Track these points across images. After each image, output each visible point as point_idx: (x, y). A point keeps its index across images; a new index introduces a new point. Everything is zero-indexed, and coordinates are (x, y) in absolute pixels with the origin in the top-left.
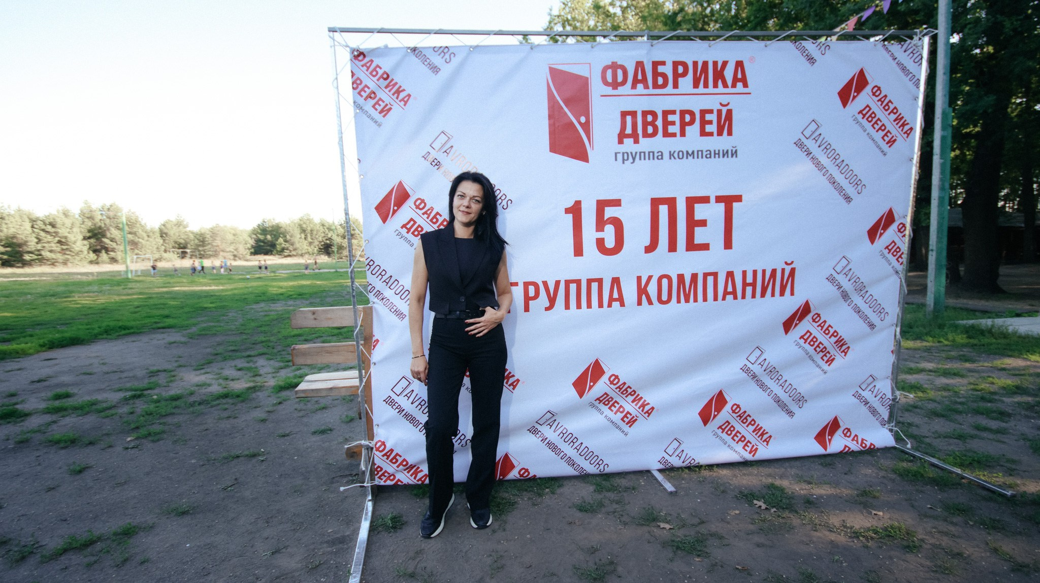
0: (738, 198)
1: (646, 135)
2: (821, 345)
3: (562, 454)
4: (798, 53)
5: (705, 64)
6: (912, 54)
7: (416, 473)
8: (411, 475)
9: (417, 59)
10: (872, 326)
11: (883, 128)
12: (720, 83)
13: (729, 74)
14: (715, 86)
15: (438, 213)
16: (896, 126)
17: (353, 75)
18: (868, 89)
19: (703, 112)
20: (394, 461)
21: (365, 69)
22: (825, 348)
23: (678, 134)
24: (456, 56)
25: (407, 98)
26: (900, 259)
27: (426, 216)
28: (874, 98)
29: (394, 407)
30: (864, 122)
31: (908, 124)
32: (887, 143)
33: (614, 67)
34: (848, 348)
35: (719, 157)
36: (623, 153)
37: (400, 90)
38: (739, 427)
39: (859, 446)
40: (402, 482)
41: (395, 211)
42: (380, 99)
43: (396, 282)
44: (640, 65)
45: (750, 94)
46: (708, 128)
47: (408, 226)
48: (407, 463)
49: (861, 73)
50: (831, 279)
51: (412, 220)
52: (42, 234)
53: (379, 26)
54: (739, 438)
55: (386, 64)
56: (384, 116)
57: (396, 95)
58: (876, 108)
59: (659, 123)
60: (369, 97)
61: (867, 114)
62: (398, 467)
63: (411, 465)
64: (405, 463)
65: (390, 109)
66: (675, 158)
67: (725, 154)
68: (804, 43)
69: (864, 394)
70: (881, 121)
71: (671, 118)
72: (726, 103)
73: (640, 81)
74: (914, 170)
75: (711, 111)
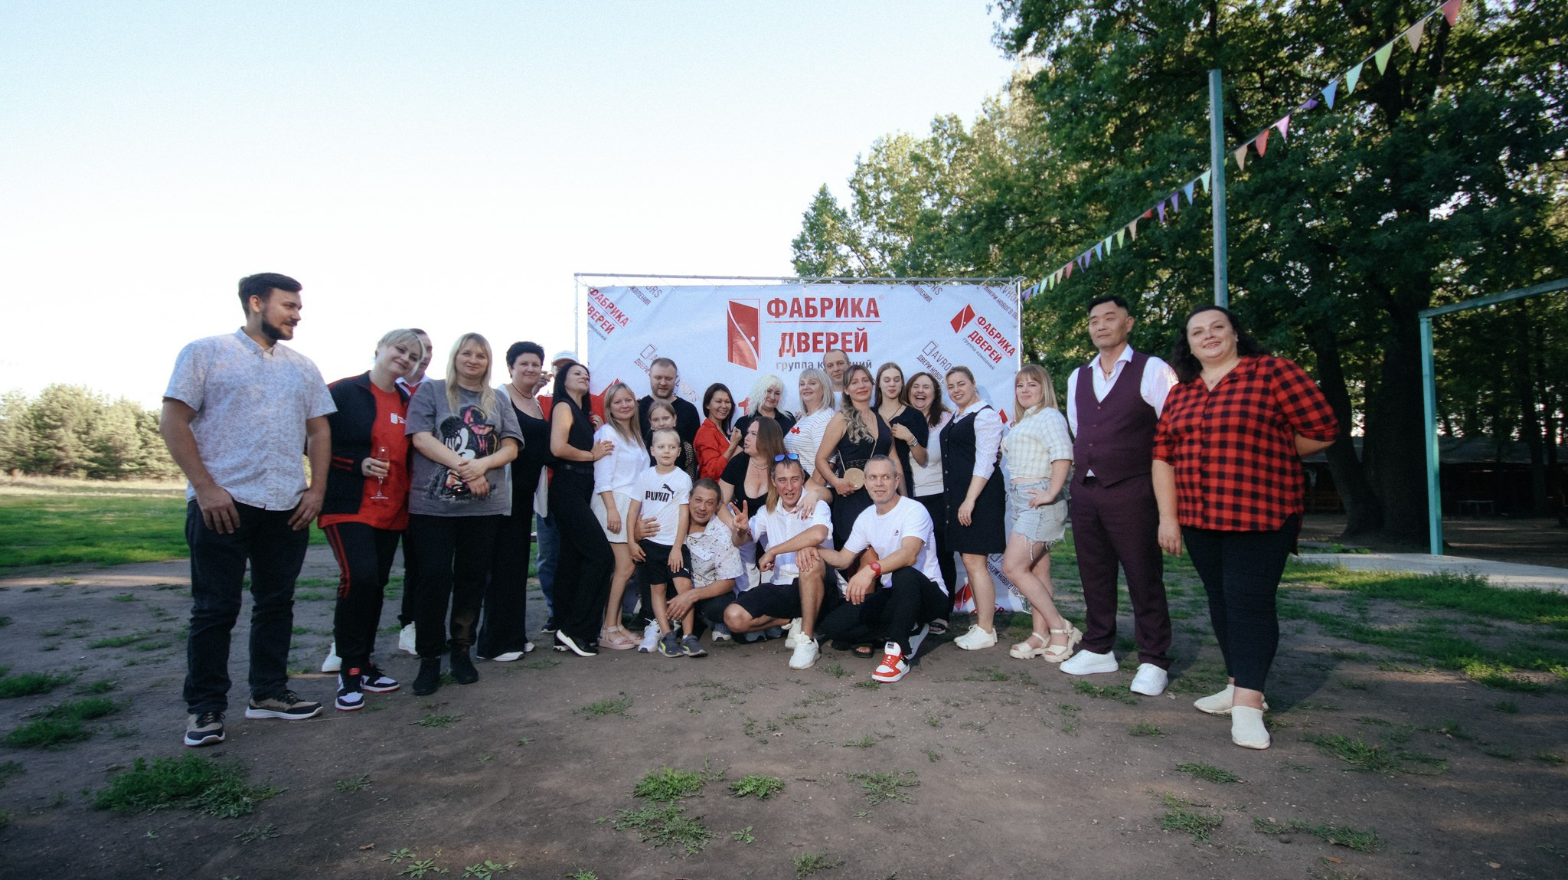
1: (800, 350)
4: (916, 293)
5: (845, 300)
6: (1008, 295)
9: (634, 294)
11: (990, 348)
12: (857, 313)
13: (864, 307)
14: (853, 315)
16: (1000, 347)
17: (589, 305)
18: (975, 320)
19: (844, 335)
21: (597, 300)
24: (663, 293)
25: (626, 320)
28: (980, 325)
30: (974, 343)
31: (1010, 345)
32: (994, 359)
33: (777, 301)
36: (783, 363)
37: (621, 315)
42: (607, 321)
44: (796, 300)
45: (881, 321)
49: (969, 307)
52: (151, 435)
55: (612, 298)
56: (609, 333)
57: (618, 318)
58: (983, 333)
59: (810, 342)
60: (599, 319)
61: (974, 337)
65: (613, 328)
68: (922, 286)
70: (988, 343)
71: (819, 338)
72: (862, 328)
73: (796, 312)
75: (850, 334)
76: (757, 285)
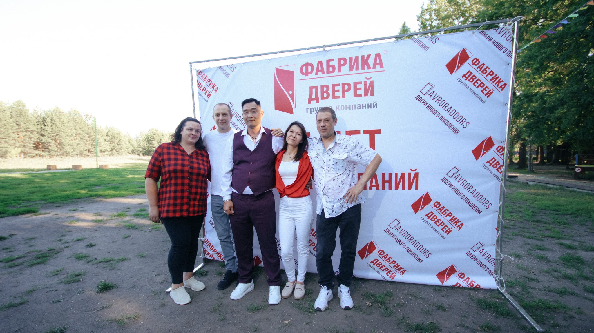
0: (378, 131)
1: (323, 98)
2: (439, 221)
4: (416, 45)
5: (357, 58)
6: (505, 35)
9: (221, 71)
10: (479, 211)
11: (482, 85)
12: (366, 67)
13: (371, 62)
14: (363, 68)
16: (492, 83)
17: (198, 81)
18: (469, 61)
19: (355, 84)
20: (212, 249)
21: (202, 78)
22: (442, 222)
23: (341, 97)
24: (236, 68)
25: (217, 89)
26: (499, 170)
30: (467, 82)
31: (503, 81)
32: (486, 95)
33: (307, 65)
34: (462, 224)
35: (365, 108)
36: (311, 108)
37: (214, 86)
38: (384, 263)
39: (468, 285)
40: (215, 259)
42: (207, 90)
44: (320, 62)
45: (385, 71)
46: (359, 92)
49: (464, 52)
50: (445, 181)
53: (207, 60)
54: (384, 268)
55: (209, 75)
56: (209, 98)
57: (213, 88)
58: (475, 72)
59: (330, 91)
60: (203, 90)
61: (468, 76)
62: (213, 251)
63: (218, 252)
64: (215, 251)
65: (211, 94)
66: (339, 110)
67: (369, 106)
68: (419, 39)
69: (474, 253)
70: (480, 81)
71: (337, 88)
72: (369, 78)
73: (320, 71)
74: (509, 111)
75: (360, 83)
76: (294, 55)
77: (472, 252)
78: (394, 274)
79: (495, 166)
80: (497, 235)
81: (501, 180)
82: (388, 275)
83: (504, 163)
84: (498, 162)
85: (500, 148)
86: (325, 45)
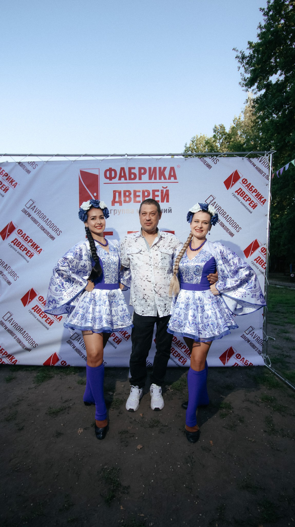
1: (125, 201)
3: (83, 355)
4: (202, 163)
5: (155, 168)
6: (264, 163)
7: (12, 359)
8: (9, 360)
9: (21, 167)
11: (249, 199)
12: (162, 177)
13: (167, 173)
14: (160, 178)
15: (28, 236)
16: (256, 198)
18: (240, 180)
19: (154, 191)
20: (1, 352)
24: (38, 166)
25: (15, 184)
26: (263, 266)
27: (22, 237)
28: (243, 184)
29: (3, 326)
30: (239, 196)
31: (263, 197)
32: (252, 207)
33: (110, 170)
36: (114, 210)
37: (13, 180)
38: (177, 349)
39: (243, 364)
40: (5, 363)
41: (8, 235)
42: (4, 185)
43: (9, 268)
44: (122, 169)
45: (178, 182)
46: (157, 198)
47: (14, 242)
48: (7, 353)
49: (236, 173)
51: (16, 239)
53: (4, 153)
54: (176, 354)
55: (7, 170)
56: (5, 192)
57: (11, 183)
58: (245, 190)
59: (132, 196)
61: (240, 192)
62: (3, 355)
63: (9, 355)
64: (6, 353)
65: (8, 189)
67: (166, 211)
68: (205, 158)
69: (247, 336)
70: (248, 196)
71: (138, 194)
72: (165, 187)
73: (123, 177)
74: (268, 221)
75: (158, 191)
76: (98, 160)
77: (245, 335)
78: (185, 360)
79: (260, 263)
80: (263, 319)
81: (265, 275)
82: (180, 361)
83: (267, 261)
84: (262, 260)
85: (263, 249)
86: (127, 154)
